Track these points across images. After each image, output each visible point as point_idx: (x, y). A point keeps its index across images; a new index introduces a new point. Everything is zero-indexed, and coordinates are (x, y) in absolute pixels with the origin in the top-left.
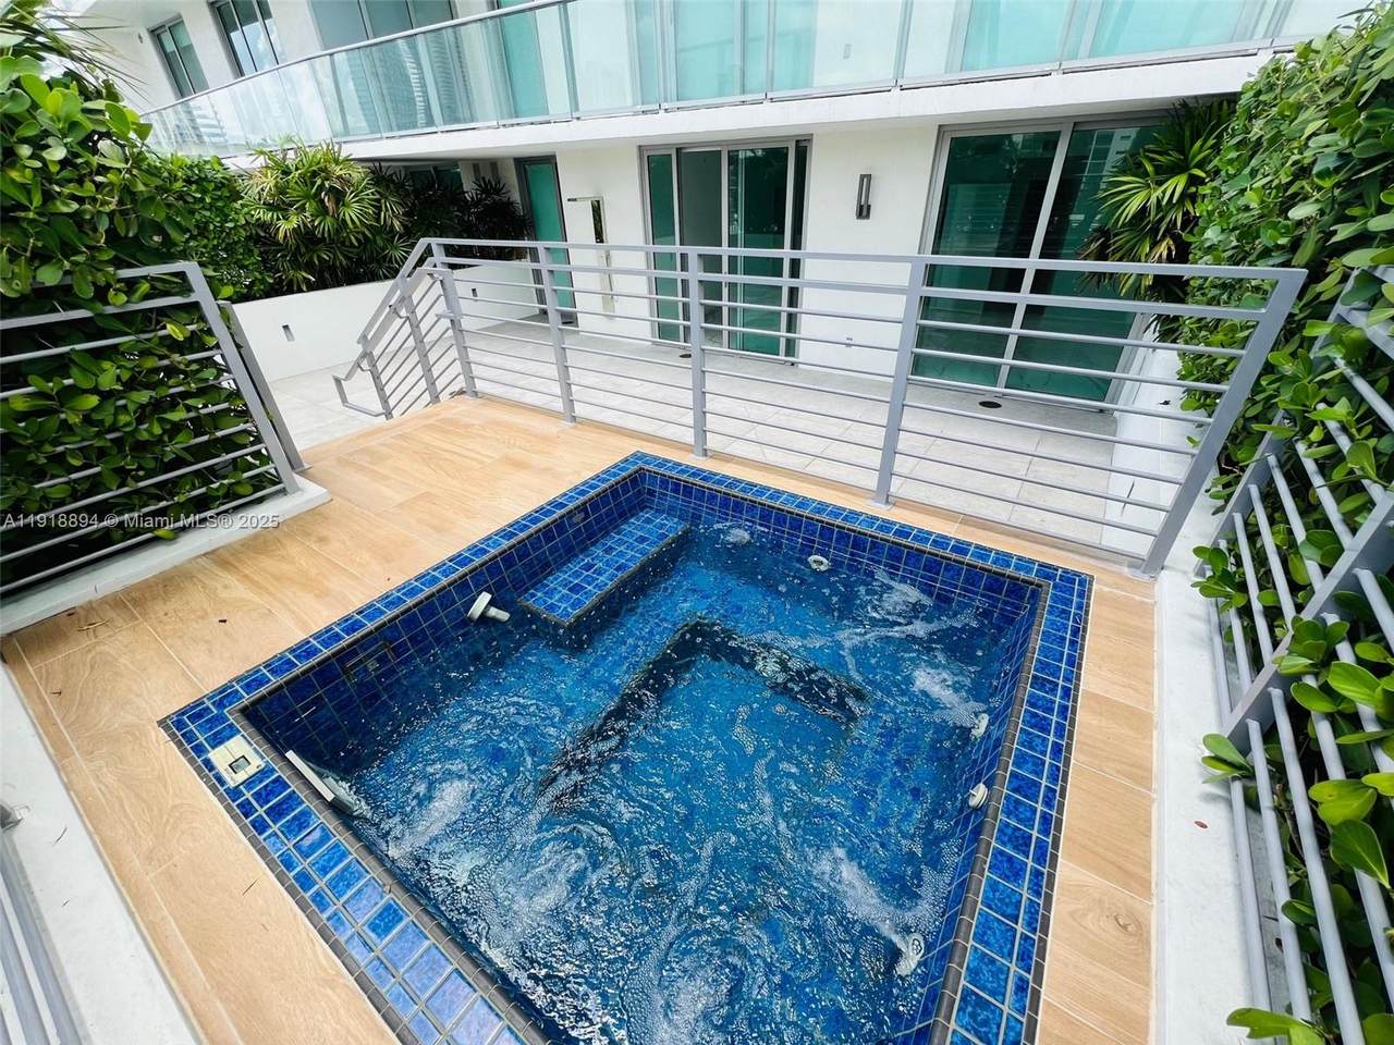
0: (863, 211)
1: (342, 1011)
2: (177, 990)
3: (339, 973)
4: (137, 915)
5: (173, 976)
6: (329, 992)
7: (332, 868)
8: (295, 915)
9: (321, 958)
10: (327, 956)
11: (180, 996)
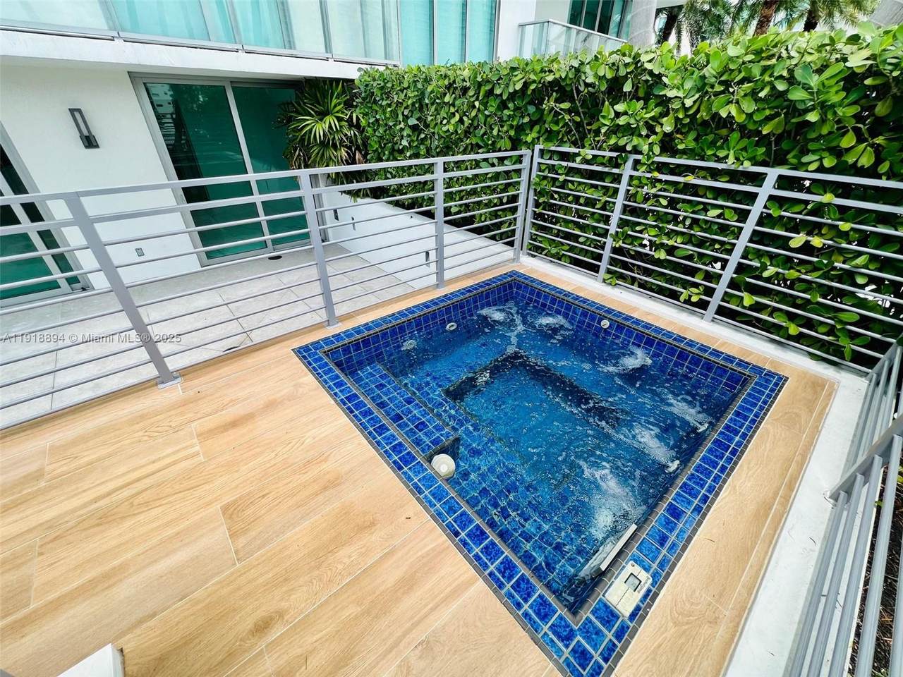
0: (90, 142)
1: (741, 481)
2: (768, 557)
3: (729, 485)
4: (749, 607)
5: (763, 564)
6: (737, 488)
7: (687, 499)
8: (715, 510)
9: (726, 494)
10: (725, 492)
11: (769, 554)
